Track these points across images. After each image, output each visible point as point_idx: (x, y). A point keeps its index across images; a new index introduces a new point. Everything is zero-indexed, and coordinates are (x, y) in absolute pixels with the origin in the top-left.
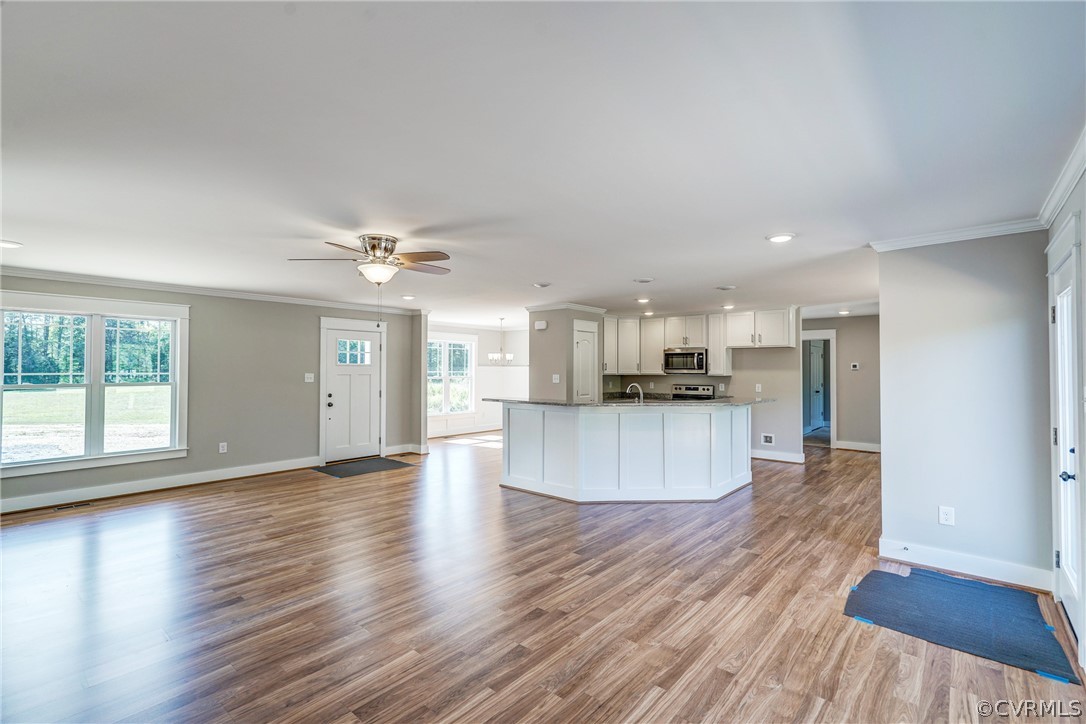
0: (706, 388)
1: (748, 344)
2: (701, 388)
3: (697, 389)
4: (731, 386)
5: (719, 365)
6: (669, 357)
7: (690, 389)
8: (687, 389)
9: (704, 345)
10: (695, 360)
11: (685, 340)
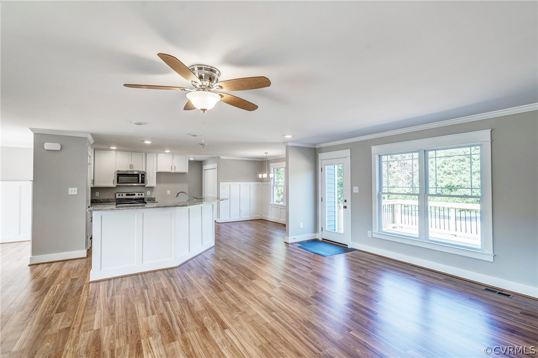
0: (140, 194)
1: (169, 170)
2: (137, 194)
3: (134, 195)
4: (154, 192)
5: (151, 181)
6: (120, 175)
7: (129, 195)
8: (127, 195)
9: (144, 170)
10: (139, 178)
11: (131, 166)
